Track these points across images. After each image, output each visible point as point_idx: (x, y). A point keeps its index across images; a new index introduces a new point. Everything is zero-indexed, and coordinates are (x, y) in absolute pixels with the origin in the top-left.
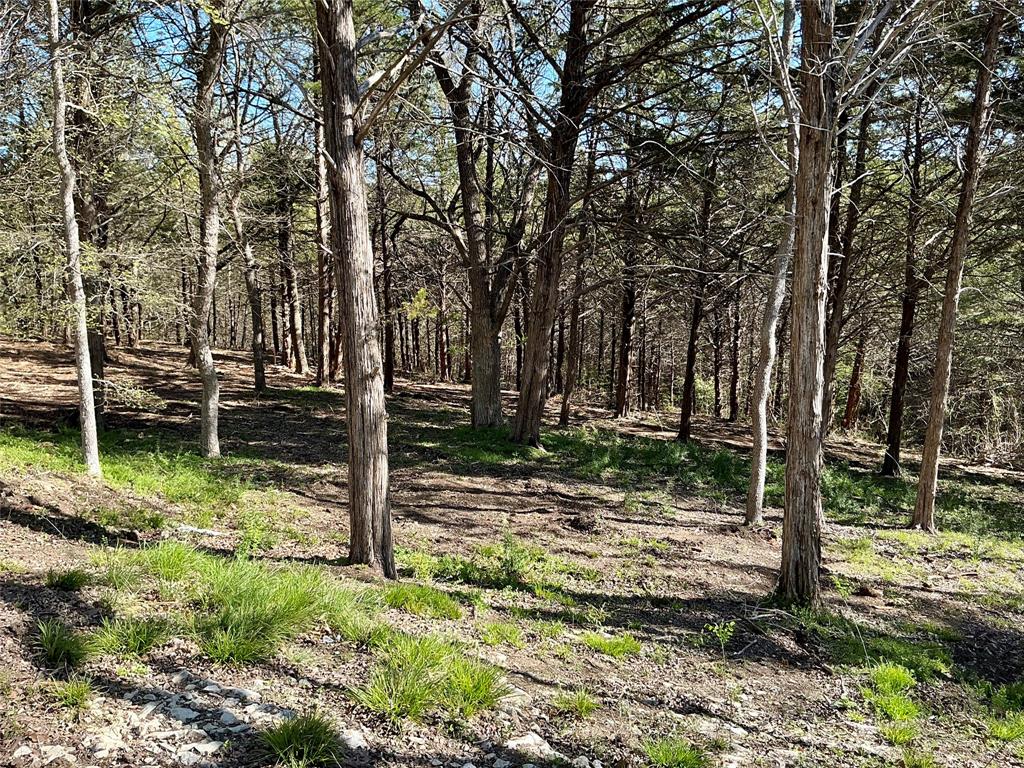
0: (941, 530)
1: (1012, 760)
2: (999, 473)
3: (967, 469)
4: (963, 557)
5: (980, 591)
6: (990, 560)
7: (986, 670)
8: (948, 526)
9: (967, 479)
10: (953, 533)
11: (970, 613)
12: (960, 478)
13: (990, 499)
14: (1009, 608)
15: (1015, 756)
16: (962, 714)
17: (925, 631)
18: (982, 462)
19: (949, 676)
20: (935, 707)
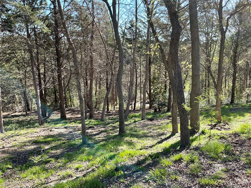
0: (6, 131)
1: (27, 181)
2: (20, 114)
3: (12, 114)
4: (12, 137)
5: (17, 144)
6: (19, 135)
7: (20, 162)
8: (8, 130)
9: (12, 117)
10: (9, 131)
11: (15, 150)
12: (10, 117)
13: (18, 120)
14: (24, 145)
15: (28, 180)
16: (15, 176)
17: (4, 159)
18: (15, 112)
19: (11, 167)
20: (8, 177)
